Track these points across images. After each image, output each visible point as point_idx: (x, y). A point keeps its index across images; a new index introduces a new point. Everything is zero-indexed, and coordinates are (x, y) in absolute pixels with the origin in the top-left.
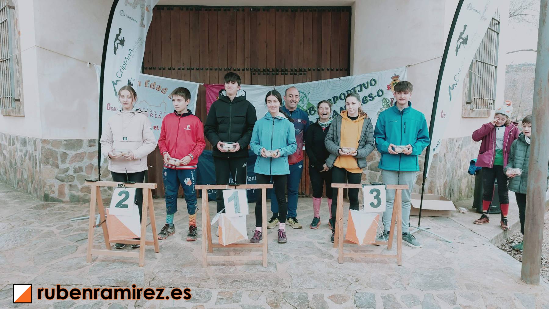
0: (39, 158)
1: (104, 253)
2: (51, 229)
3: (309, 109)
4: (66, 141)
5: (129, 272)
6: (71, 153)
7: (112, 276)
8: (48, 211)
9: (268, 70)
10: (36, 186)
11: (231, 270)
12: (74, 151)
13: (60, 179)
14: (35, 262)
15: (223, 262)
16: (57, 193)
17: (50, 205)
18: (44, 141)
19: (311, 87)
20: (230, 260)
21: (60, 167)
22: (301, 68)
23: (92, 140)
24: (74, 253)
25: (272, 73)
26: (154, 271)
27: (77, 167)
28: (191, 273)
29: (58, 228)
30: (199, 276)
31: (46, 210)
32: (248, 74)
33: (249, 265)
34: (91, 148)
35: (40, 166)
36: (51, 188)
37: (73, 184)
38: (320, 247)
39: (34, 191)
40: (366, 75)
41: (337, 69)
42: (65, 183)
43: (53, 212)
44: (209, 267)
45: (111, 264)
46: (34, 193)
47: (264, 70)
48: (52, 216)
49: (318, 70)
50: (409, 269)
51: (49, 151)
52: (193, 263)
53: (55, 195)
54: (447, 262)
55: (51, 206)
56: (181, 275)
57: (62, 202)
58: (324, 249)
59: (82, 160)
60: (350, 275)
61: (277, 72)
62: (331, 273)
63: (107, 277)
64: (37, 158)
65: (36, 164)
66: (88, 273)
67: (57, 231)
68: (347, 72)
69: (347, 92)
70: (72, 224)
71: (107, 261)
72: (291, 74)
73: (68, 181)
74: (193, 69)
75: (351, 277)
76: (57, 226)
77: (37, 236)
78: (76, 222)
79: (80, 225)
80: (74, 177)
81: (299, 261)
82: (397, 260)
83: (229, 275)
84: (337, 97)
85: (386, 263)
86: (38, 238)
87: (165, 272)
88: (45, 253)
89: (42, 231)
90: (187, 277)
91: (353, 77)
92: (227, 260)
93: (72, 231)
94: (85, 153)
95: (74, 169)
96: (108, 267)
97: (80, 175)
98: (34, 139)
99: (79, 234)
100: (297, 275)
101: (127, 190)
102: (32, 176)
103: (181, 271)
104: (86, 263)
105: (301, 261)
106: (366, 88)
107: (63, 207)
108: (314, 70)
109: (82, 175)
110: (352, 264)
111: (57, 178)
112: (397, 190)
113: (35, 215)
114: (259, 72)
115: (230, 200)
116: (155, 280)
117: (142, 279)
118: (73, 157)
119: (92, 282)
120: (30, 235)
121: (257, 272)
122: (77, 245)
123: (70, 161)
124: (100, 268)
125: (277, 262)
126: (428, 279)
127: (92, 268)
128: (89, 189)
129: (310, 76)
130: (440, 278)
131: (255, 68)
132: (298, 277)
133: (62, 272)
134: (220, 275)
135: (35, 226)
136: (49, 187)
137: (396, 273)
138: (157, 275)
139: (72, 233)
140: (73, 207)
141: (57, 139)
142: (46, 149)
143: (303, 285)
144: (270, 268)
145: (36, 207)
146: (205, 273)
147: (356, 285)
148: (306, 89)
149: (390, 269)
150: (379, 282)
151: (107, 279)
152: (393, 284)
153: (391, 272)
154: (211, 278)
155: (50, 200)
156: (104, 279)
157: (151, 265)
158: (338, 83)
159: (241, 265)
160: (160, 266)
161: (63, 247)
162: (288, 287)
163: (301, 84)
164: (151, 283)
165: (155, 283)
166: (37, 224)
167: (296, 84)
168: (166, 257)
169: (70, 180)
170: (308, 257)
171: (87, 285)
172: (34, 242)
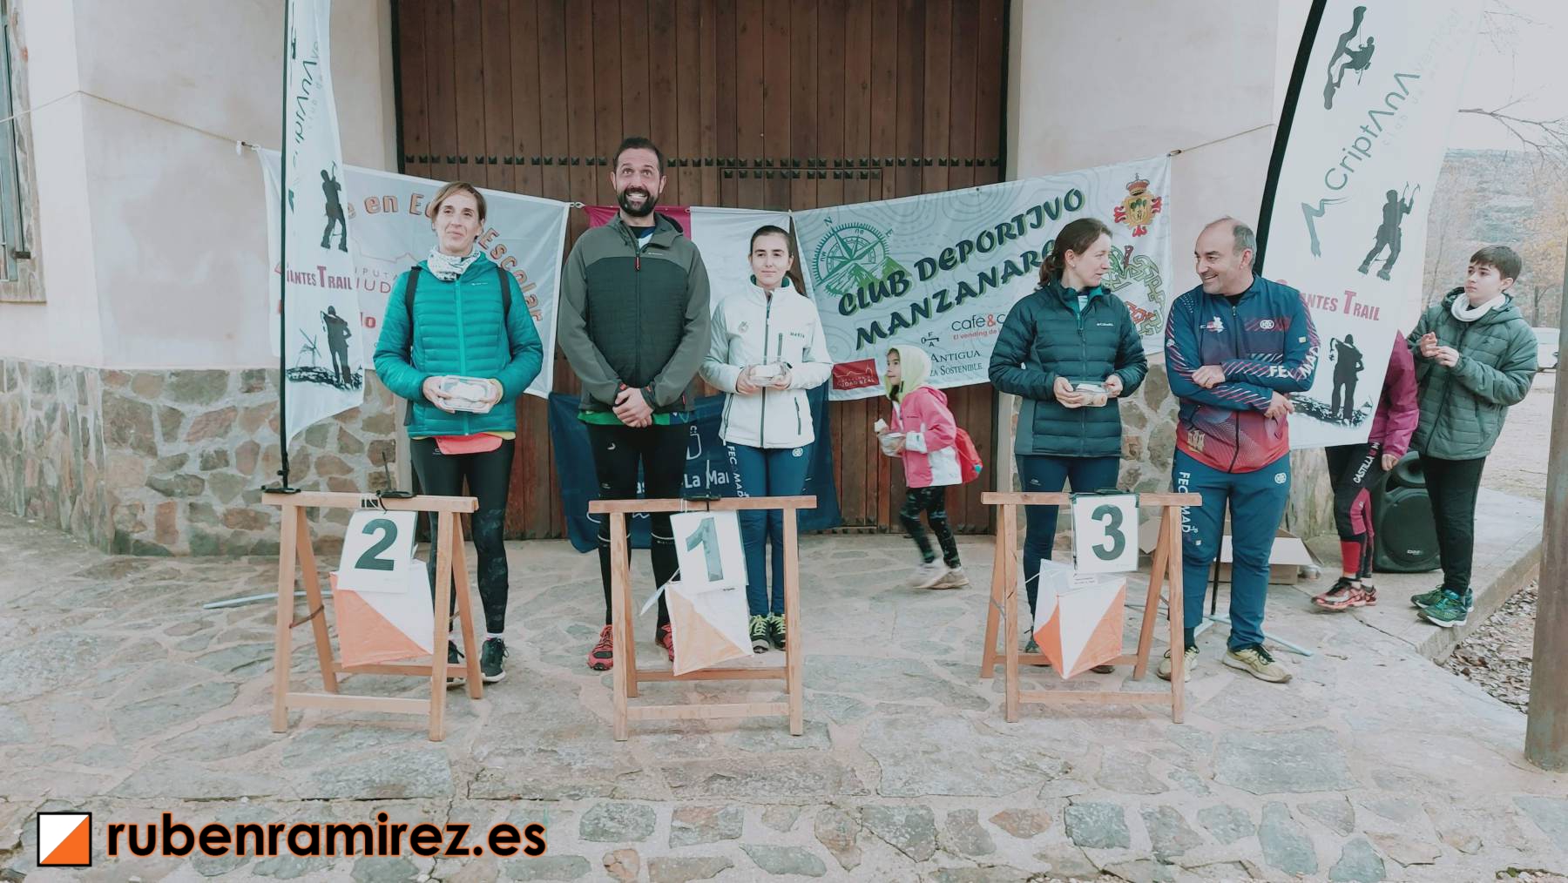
0: (97, 428)
1: (317, 702)
2: (150, 634)
3: (891, 278)
4: (176, 374)
5: (404, 756)
6: (193, 410)
7: (353, 770)
8: (132, 582)
9: (769, 164)
10: (87, 509)
11: (701, 746)
12: (201, 404)
13: (162, 488)
14: (117, 734)
15: (673, 721)
16: (152, 528)
17: (134, 564)
18: (111, 377)
19: (896, 213)
20: (694, 717)
21: (159, 453)
22: (864, 160)
23: (255, 374)
24: (229, 704)
25: (782, 174)
26: (475, 753)
27: (212, 453)
28: (585, 757)
29: (169, 633)
30: (606, 766)
31: (124, 578)
32: (709, 175)
33: (750, 729)
34: (253, 394)
35: (99, 451)
36: (135, 515)
37: (200, 500)
38: (944, 674)
39: (80, 525)
40: (1054, 178)
41: (969, 160)
42: (177, 500)
43: (146, 585)
44: (634, 738)
45: (346, 735)
46: (80, 529)
47: (757, 165)
48: (147, 598)
49: (915, 164)
50: (1209, 733)
51: (126, 406)
52: (584, 728)
53: (148, 535)
54: (1311, 713)
55: (137, 568)
56: (556, 763)
57: (169, 554)
58: (956, 681)
59: (226, 432)
60: (1043, 753)
61: (796, 171)
62: (990, 750)
63: (340, 774)
64: (90, 425)
65: (86, 445)
66: (280, 762)
67: (168, 642)
68: (996, 169)
69: (999, 228)
70: (209, 619)
71: (334, 725)
72: (836, 176)
73: (186, 492)
74: (549, 162)
75: (1047, 759)
76: (166, 625)
77: (112, 657)
78: (220, 613)
79: (234, 622)
80: (203, 481)
81: (894, 716)
82: (1170, 709)
83: (695, 759)
84: (969, 243)
85: (1140, 717)
86: (114, 662)
87: (509, 755)
88: (144, 704)
89: (122, 640)
90: (575, 767)
91: (1018, 183)
92: (686, 716)
93: (215, 640)
94: (234, 409)
95: (202, 456)
96: (338, 745)
97: (221, 474)
98: (80, 370)
99: (234, 648)
100: (893, 756)
101: (390, 516)
102: (74, 479)
103: (555, 752)
104: (270, 732)
105: (898, 716)
106: (1054, 217)
107: (172, 569)
108: (901, 163)
109: (227, 475)
110: (1045, 722)
111: (151, 485)
112: (1167, 507)
113: (93, 594)
114: (743, 171)
115: (691, 543)
116: (485, 779)
117: (446, 774)
118: (197, 423)
119: (299, 790)
120: (91, 654)
121: (777, 750)
122: (234, 680)
123: (189, 434)
124: (316, 747)
125: (829, 721)
126: (1266, 760)
127: (290, 748)
128: (248, 515)
129: (892, 183)
130: (1299, 758)
131: (731, 160)
132: (896, 764)
133: (205, 759)
134: (672, 760)
135: (101, 626)
136: (127, 512)
137: (1174, 746)
138: (485, 764)
139: (214, 646)
140: (204, 571)
141: (149, 371)
142: (116, 399)
143: (916, 787)
144: (811, 737)
145: (93, 571)
146: (626, 755)
147: (1066, 782)
148: (882, 219)
149: (1154, 733)
150: (1129, 771)
151: (340, 778)
152: (1171, 776)
153: (1160, 744)
154: (646, 771)
155: (132, 550)
156: (333, 779)
157: (463, 736)
158: (975, 201)
159: (727, 730)
160: (491, 739)
161: (193, 688)
162: (874, 793)
163: (867, 205)
164: (472, 787)
165: (485, 786)
166: (106, 621)
167: (853, 207)
168: (505, 710)
169: (191, 489)
170: (915, 703)
171: (286, 799)
172: (106, 675)
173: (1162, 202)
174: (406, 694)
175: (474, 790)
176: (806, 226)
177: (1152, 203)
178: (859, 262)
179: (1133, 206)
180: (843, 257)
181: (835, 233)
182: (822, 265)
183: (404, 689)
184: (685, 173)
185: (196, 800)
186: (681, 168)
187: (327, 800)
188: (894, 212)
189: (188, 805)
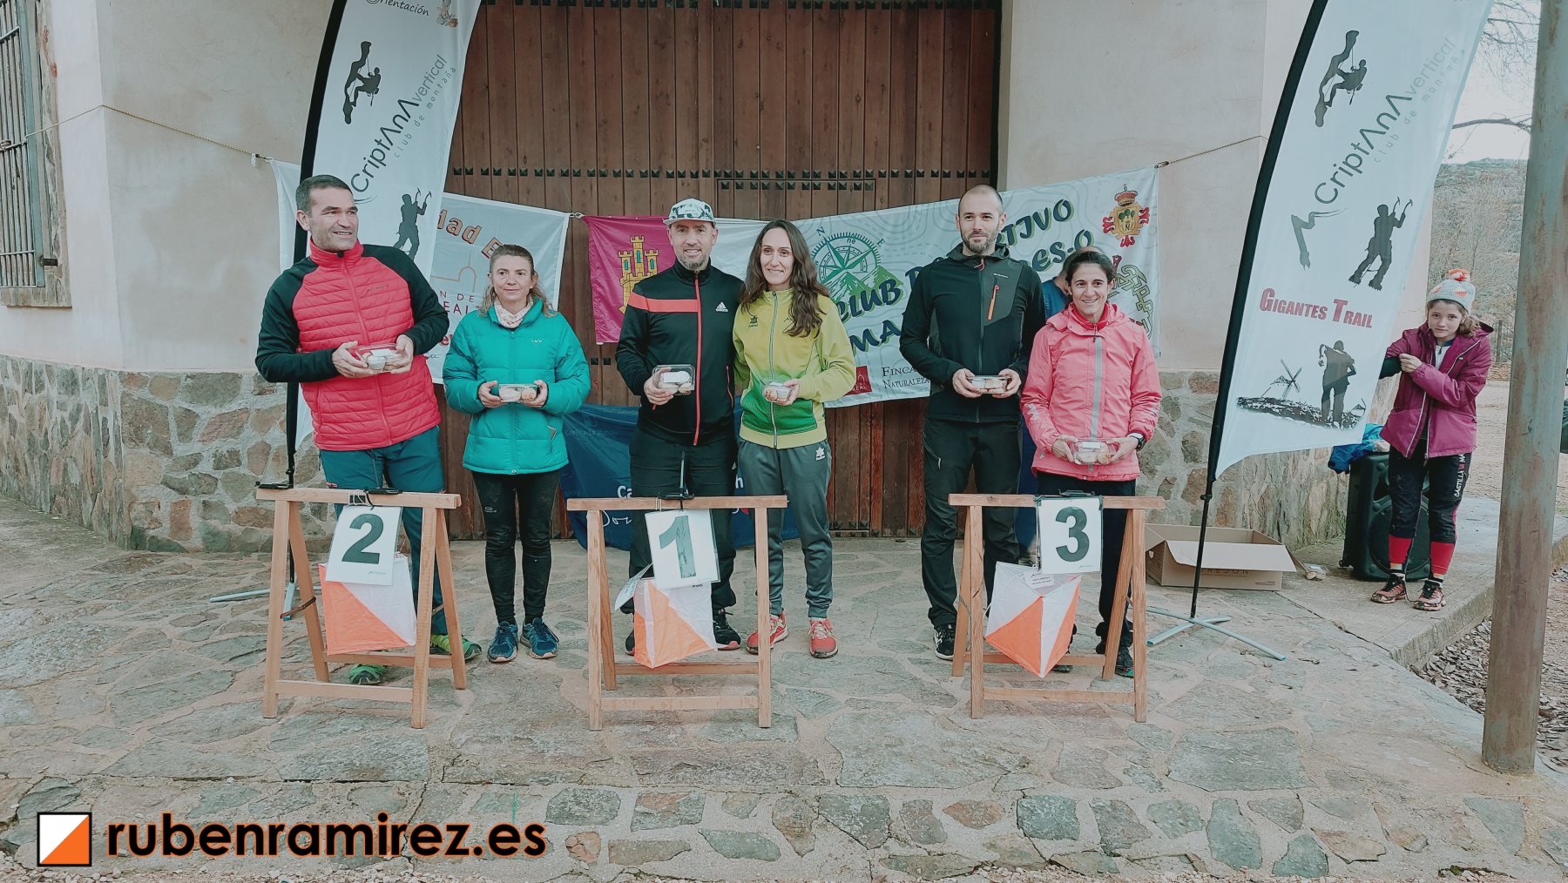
0: (116, 428)
1: (309, 690)
2: (157, 624)
3: (883, 286)
4: (192, 377)
5: (386, 741)
6: (207, 412)
7: (336, 754)
8: (145, 576)
9: (765, 176)
10: (106, 506)
11: (672, 736)
12: (215, 405)
13: (177, 486)
14: (116, 717)
15: (647, 713)
16: (167, 524)
17: (149, 559)
18: (130, 379)
19: (888, 224)
20: (668, 708)
21: (174, 452)
22: (858, 171)
24: (225, 690)
25: (777, 184)
26: (454, 740)
27: (225, 452)
28: (559, 746)
29: (174, 623)
30: (578, 754)
31: (137, 573)
32: (707, 184)
33: (720, 721)
34: (264, 396)
35: (118, 450)
36: (151, 512)
37: (213, 499)
38: (916, 672)
39: (100, 521)
40: (1043, 189)
41: (961, 172)
42: (190, 497)
43: (158, 579)
44: (608, 728)
45: (333, 722)
46: (100, 525)
47: (753, 176)
48: (157, 591)
49: (907, 175)
50: (1170, 732)
51: (144, 406)
52: (565, 716)
53: (163, 532)
54: (1275, 714)
55: (151, 563)
56: (530, 751)
57: (182, 550)
58: (930, 679)
59: (239, 433)
60: (1004, 750)
61: (791, 183)
62: (952, 744)
63: (323, 757)
64: (110, 425)
65: (106, 444)
66: (267, 746)
67: (172, 632)
70: (215, 611)
71: (321, 712)
72: (830, 187)
73: (199, 490)
74: (551, 174)
75: (1006, 753)
76: (172, 617)
77: (118, 646)
78: (224, 606)
79: (238, 614)
80: (216, 480)
81: (862, 711)
82: (1133, 707)
83: (664, 748)
85: (1104, 715)
86: (120, 650)
87: (486, 742)
88: (145, 690)
89: (130, 630)
90: (548, 755)
92: (659, 707)
93: (217, 631)
94: (246, 410)
95: (216, 456)
96: (324, 730)
97: (234, 473)
98: (101, 373)
99: (235, 639)
100: (856, 748)
101: (377, 511)
102: (94, 477)
103: (531, 740)
104: (261, 718)
105: (867, 711)
106: (1043, 227)
107: (185, 564)
108: (894, 175)
109: (239, 475)
110: (1009, 719)
111: (166, 483)
113: (108, 586)
114: (739, 182)
115: (665, 540)
116: (460, 764)
117: (423, 760)
118: (211, 424)
119: (283, 771)
120: (99, 642)
121: (744, 741)
122: (233, 669)
123: (203, 435)
124: (302, 732)
125: (798, 715)
126: (1223, 758)
127: (278, 733)
128: (258, 513)
129: (885, 194)
130: (1255, 757)
131: (728, 171)
132: (859, 756)
133: (196, 742)
134: (642, 749)
135: (112, 617)
136: (144, 510)
137: (1133, 743)
138: (463, 750)
139: (215, 637)
140: (215, 566)
141: (166, 374)
142: (134, 400)
143: (875, 778)
144: (779, 729)
145: (109, 565)
146: (598, 743)
147: (1022, 776)
148: (874, 229)
149: (1115, 731)
150: (1085, 767)
151: (322, 761)
152: (1126, 772)
153: (1120, 742)
154: (616, 759)
155: (148, 546)
156: (316, 762)
157: (445, 723)
159: (698, 721)
160: (470, 726)
161: (192, 675)
162: (833, 782)
163: (859, 216)
164: (447, 771)
165: (460, 770)
166: (116, 613)
167: (844, 217)
168: (487, 700)
169: (205, 487)
170: (884, 699)
171: (269, 779)
172: (112, 663)
173: (1150, 213)
174: (394, 683)
175: (449, 774)
177: (1140, 214)
178: (850, 271)
179: (1121, 217)
180: (835, 266)
181: (827, 243)
184: (683, 184)
185: (184, 779)
186: (679, 180)
187: (308, 781)
188: (886, 222)
189: (177, 783)
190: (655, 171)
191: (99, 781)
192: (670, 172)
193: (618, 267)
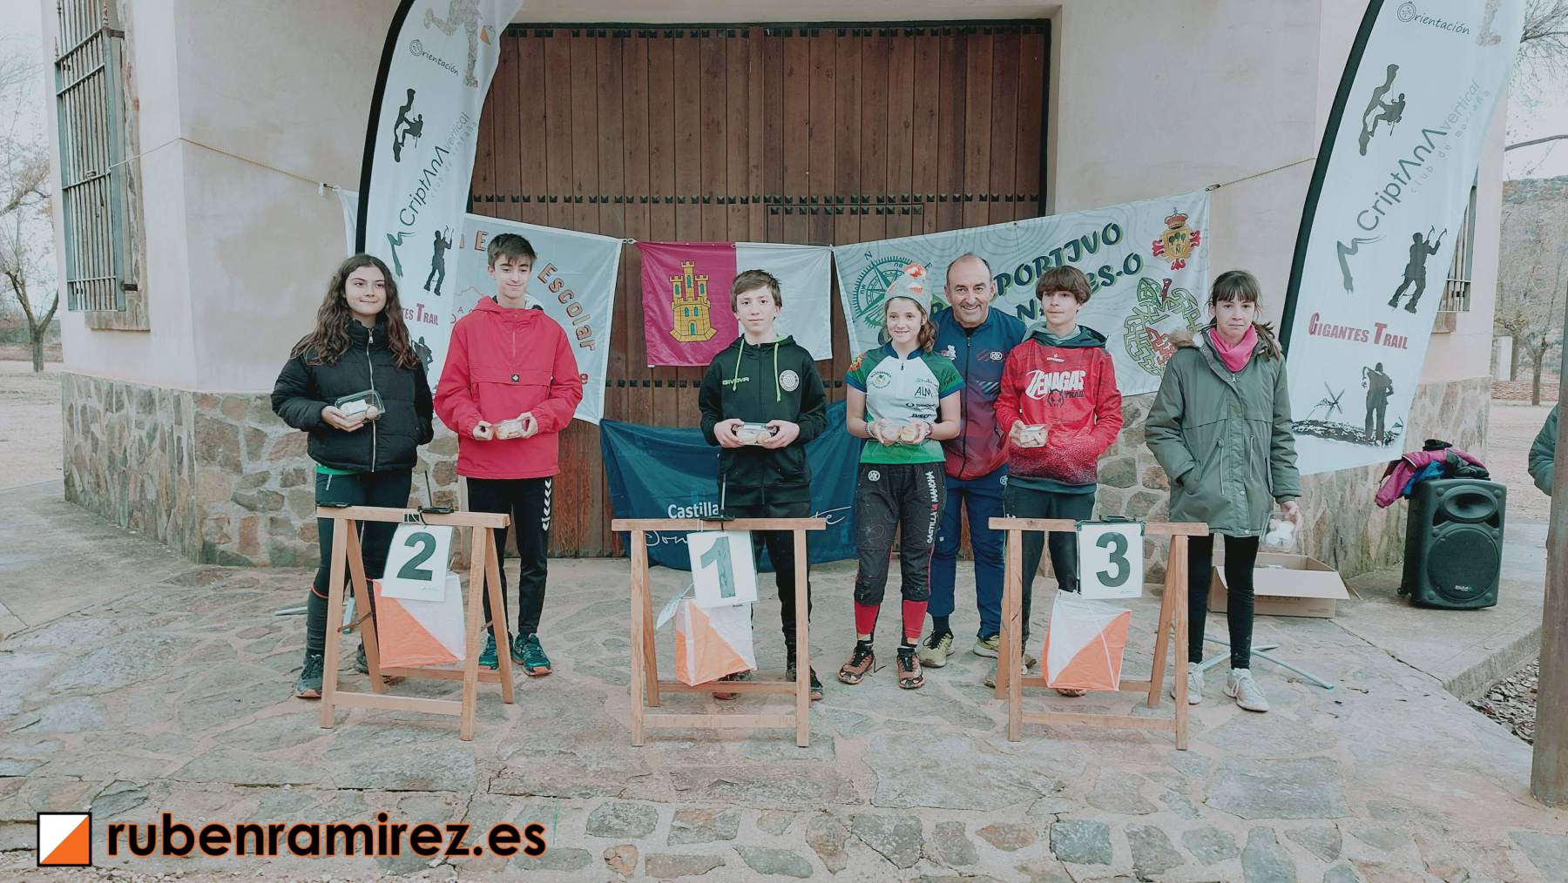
0: (190, 446)
1: (365, 701)
2: (224, 636)
4: (261, 398)
5: (436, 753)
6: (275, 431)
7: (388, 764)
8: (215, 589)
9: (813, 201)
10: (180, 521)
11: (711, 753)
13: (246, 503)
14: (184, 724)
15: (688, 730)
16: (236, 539)
17: (218, 573)
18: (203, 399)
20: (707, 726)
21: (244, 470)
22: (906, 196)
24: (286, 701)
25: (826, 210)
26: (500, 753)
27: (291, 471)
28: (601, 760)
29: (240, 636)
30: (623, 769)
31: (207, 586)
32: (757, 211)
33: (758, 739)
35: (191, 468)
36: (222, 528)
37: (280, 515)
38: (957, 694)
39: (173, 536)
40: (1090, 213)
41: (1009, 196)
42: (258, 514)
43: (227, 592)
44: (649, 744)
45: (386, 733)
46: (174, 540)
47: (802, 201)
48: (226, 603)
49: (955, 200)
50: (1209, 759)
51: (216, 426)
52: (606, 733)
53: (232, 547)
54: (1318, 743)
55: (220, 576)
56: (573, 765)
57: (250, 565)
58: (965, 701)
60: (1040, 774)
61: (840, 207)
62: (987, 767)
63: (375, 767)
64: (184, 444)
65: (180, 463)
66: (323, 755)
67: (238, 644)
68: (1036, 203)
69: (1037, 261)
70: (278, 624)
71: (376, 723)
72: (879, 212)
73: (267, 507)
74: (605, 201)
75: (1041, 777)
76: (239, 629)
77: (187, 656)
78: (290, 619)
80: (283, 497)
81: (897, 733)
82: (1175, 734)
83: (702, 765)
84: (1007, 276)
85: (1144, 741)
86: (188, 661)
87: (531, 755)
88: (209, 699)
89: (199, 641)
90: (590, 769)
91: (1055, 218)
92: (699, 725)
93: (280, 643)
95: (281, 474)
96: (378, 741)
97: (300, 491)
98: (176, 394)
100: (892, 769)
101: (429, 530)
102: (169, 494)
103: (574, 754)
104: (318, 728)
105: (904, 732)
106: (1092, 250)
107: (252, 578)
108: (942, 199)
109: (305, 492)
110: (1047, 743)
111: (236, 500)
112: (1174, 536)
113: (178, 599)
114: (789, 208)
115: (706, 560)
116: (505, 776)
117: (470, 771)
118: (278, 443)
119: (337, 780)
120: (169, 653)
121: (782, 759)
123: (271, 453)
124: (356, 742)
125: (835, 734)
126: (1262, 787)
127: (334, 742)
129: (934, 218)
130: (1296, 786)
131: (777, 197)
132: (894, 777)
133: (256, 750)
134: (680, 765)
135: (181, 628)
136: (215, 525)
137: (1171, 770)
138: (509, 763)
139: (279, 649)
140: (279, 580)
141: (237, 395)
142: (206, 420)
143: (909, 798)
144: (817, 749)
145: (181, 578)
146: (639, 759)
147: (1057, 800)
148: (921, 254)
149: (1154, 757)
150: (1121, 792)
151: (375, 771)
152: (1163, 798)
153: (1157, 768)
154: (656, 774)
155: (218, 560)
156: (369, 772)
157: (492, 736)
158: (1012, 235)
159: (738, 739)
160: (517, 740)
161: (256, 686)
162: (867, 802)
163: (906, 240)
164: (493, 783)
165: (505, 782)
166: (186, 624)
167: (892, 241)
168: (534, 715)
169: (272, 505)
170: (922, 721)
171: (324, 787)
172: (180, 672)
173: (1201, 236)
175: (495, 785)
176: (847, 260)
177: (1191, 237)
179: (1171, 240)
180: (882, 290)
181: (875, 267)
182: (862, 298)
183: (445, 692)
184: (733, 210)
185: (245, 785)
186: (730, 206)
187: (361, 790)
188: (933, 246)
189: (238, 789)
190: (706, 197)
191: (166, 786)
192: (721, 198)
193: (669, 291)
